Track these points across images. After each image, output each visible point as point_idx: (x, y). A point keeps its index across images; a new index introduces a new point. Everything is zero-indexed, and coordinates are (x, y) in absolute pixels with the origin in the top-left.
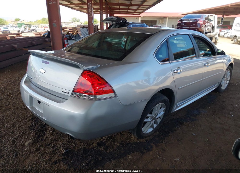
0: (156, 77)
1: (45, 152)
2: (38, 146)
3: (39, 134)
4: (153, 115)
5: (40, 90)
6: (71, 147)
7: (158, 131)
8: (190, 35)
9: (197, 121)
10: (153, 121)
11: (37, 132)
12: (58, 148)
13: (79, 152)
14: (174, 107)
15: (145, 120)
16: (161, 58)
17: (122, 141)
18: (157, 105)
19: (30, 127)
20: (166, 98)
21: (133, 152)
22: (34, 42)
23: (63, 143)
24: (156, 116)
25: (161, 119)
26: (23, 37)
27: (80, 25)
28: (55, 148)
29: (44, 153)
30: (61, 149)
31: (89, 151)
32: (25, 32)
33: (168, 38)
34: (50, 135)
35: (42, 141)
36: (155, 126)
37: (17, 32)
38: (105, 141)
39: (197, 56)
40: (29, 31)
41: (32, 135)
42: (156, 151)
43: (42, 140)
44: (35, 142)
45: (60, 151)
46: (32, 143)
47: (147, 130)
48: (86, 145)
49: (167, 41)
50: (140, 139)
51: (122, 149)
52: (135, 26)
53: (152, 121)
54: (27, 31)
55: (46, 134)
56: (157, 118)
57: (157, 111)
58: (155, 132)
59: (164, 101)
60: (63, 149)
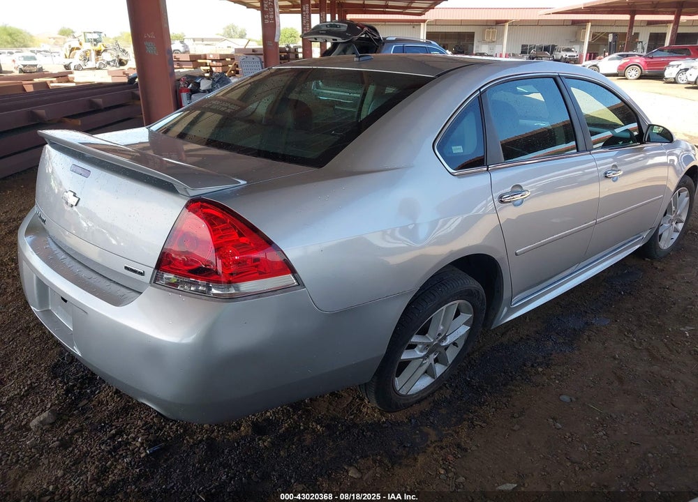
0: (438, 220)
1: (88, 452)
2: (69, 432)
3: (76, 391)
4: (430, 339)
5: (69, 259)
6: (170, 436)
7: (451, 386)
8: (558, 79)
9: (577, 352)
10: (433, 357)
11: (74, 386)
12: (127, 439)
13: (194, 453)
14: (501, 310)
15: (405, 356)
16: (458, 156)
17: (334, 419)
18: (444, 307)
19: (54, 368)
20: (473, 284)
21: (362, 457)
22: (99, 101)
23: (146, 423)
24: (441, 341)
25: (460, 347)
26: (76, 83)
27: (243, 47)
28: (120, 440)
29: (84, 454)
30: (138, 445)
31: (223, 452)
32: (84, 67)
33: (485, 91)
34: (111, 396)
35: (83, 414)
36: (439, 369)
37: (62, 69)
38: (280, 418)
39: (581, 147)
40: (97, 66)
41: (56, 395)
42: (437, 453)
43: (84, 410)
44: (60, 417)
45: (133, 450)
46: (51, 421)
47: (415, 383)
48: (219, 431)
49: (480, 98)
50: (389, 412)
51: (331, 444)
52: (403, 49)
53: (428, 357)
54: (91, 64)
55: (99, 393)
56: (446, 348)
57: (443, 325)
58: (441, 388)
59: (468, 295)
60: (142, 444)
